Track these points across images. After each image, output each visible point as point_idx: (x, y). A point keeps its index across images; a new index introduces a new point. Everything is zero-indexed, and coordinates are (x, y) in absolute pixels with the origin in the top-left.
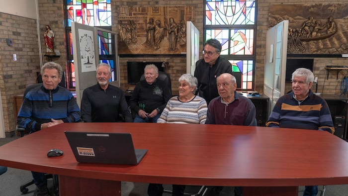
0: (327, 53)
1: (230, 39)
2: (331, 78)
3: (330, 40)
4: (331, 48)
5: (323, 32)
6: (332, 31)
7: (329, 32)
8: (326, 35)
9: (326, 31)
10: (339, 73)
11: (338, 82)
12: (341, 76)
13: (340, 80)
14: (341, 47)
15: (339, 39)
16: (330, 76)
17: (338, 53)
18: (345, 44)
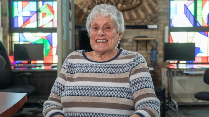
0: (133, 24)
1: (38, 11)
2: (141, 50)
3: (136, 12)
4: (137, 19)
5: (128, 4)
6: (136, 3)
7: (133, 4)
8: (131, 7)
9: (131, 3)
10: (148, 45)
11: (148, 54)
12: (150, 48)
13: (149, 51)
14: (146, 18)
15: (144, 10)
16: (139, 48)
17: (143, 24)
18: (150, 15)
